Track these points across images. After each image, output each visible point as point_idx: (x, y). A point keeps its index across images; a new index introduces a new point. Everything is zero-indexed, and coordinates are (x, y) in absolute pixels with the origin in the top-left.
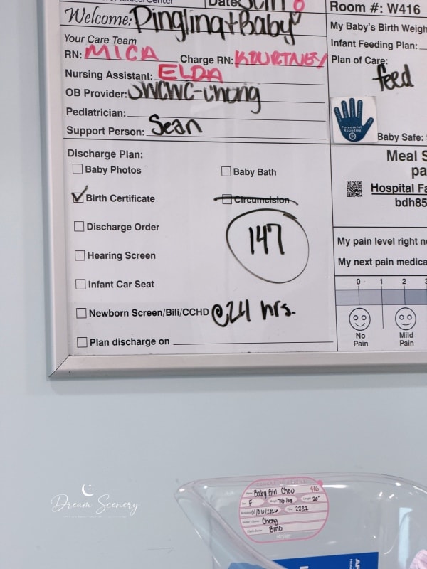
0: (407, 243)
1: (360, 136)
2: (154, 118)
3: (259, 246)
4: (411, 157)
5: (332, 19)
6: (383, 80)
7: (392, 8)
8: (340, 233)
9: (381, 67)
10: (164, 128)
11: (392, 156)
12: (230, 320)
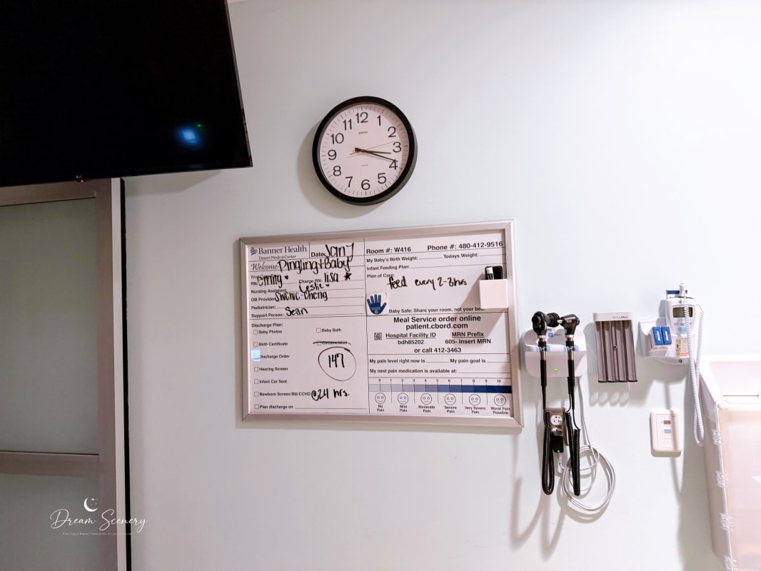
0: (404, 361)
1: (380, 311)
2: (287, 308)
3: (333, 364)
4: (407, 320)
5: (367, 257)
6: (392, 285)
7: (397, 250)
8: (371, 357)
9: (391, 278)
10: (291, 313)
11: (396, 320)
12: (320, 397)
